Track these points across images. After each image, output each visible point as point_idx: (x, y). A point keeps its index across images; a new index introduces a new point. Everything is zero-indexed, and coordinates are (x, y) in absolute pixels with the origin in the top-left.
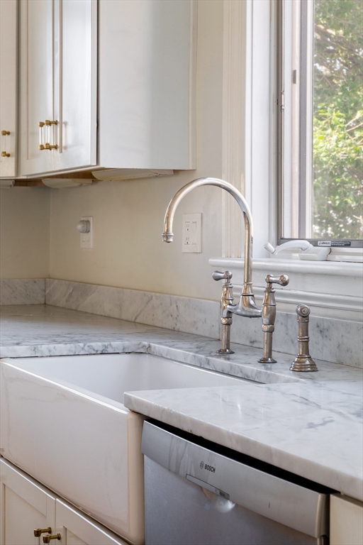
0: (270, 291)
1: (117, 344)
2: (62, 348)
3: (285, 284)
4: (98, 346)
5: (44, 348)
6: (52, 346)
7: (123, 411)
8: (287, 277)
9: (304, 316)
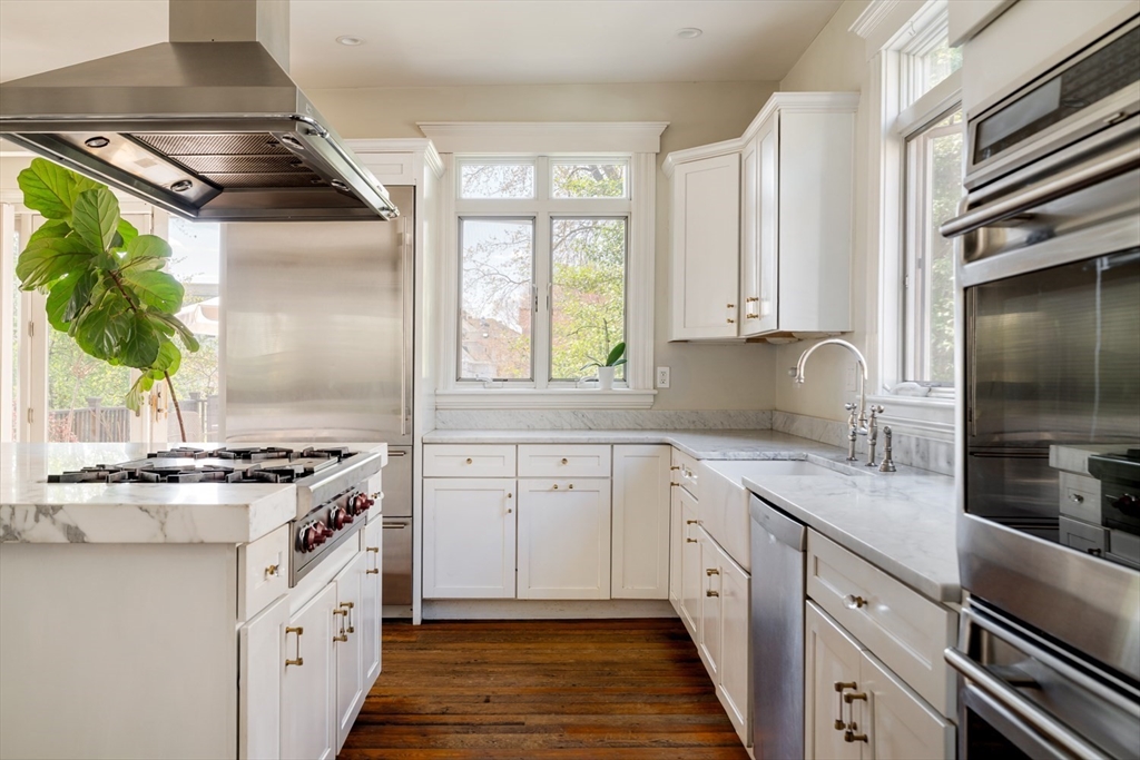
0: (873, 416)
1: (785, 454)
2: (744, 454)
3: (881, 412)
4: (770, 454)
5: (731, 454)
6: (736, 453)
7: (743, 488)
8: (882, 408)
9: (889, 433)
